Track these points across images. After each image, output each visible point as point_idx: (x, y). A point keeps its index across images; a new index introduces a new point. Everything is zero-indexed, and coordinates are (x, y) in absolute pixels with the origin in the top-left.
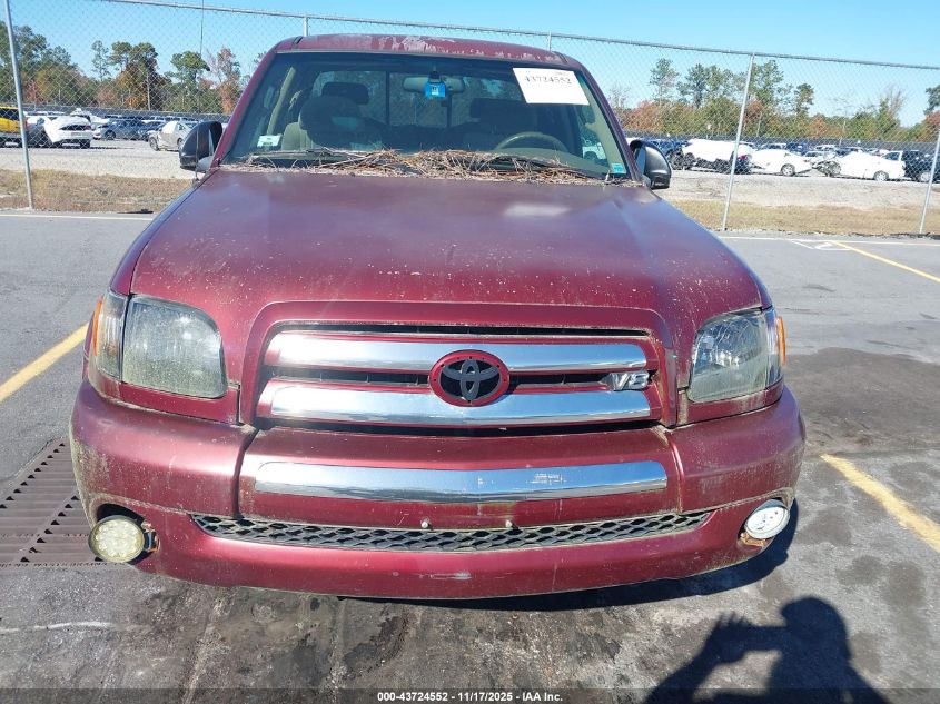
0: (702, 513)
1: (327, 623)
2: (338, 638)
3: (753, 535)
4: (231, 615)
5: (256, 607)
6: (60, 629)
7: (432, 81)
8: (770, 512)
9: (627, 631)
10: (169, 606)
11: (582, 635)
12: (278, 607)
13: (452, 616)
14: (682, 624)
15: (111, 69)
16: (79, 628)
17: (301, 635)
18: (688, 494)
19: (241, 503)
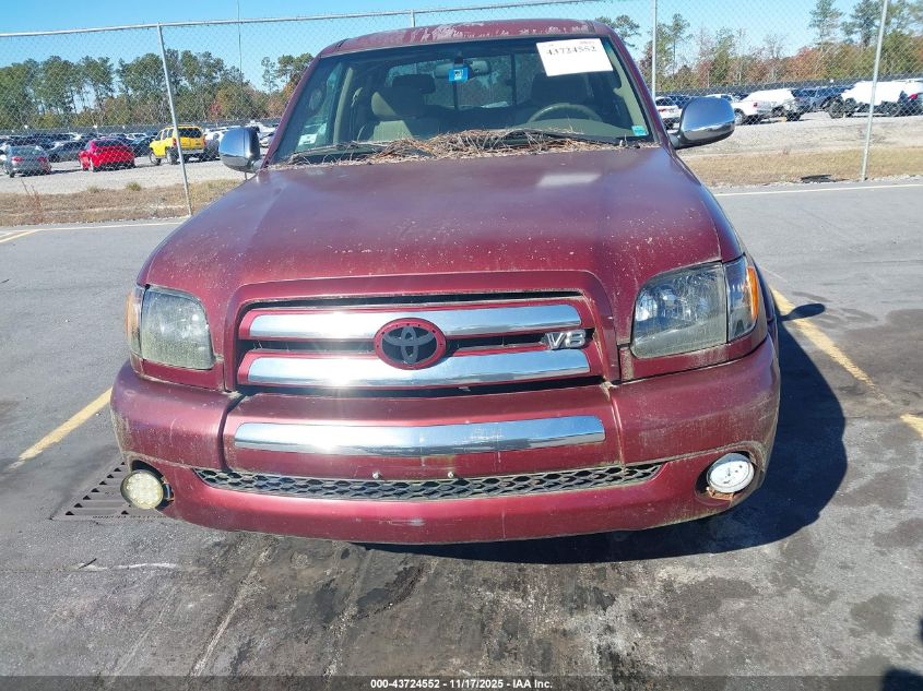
0: (650, 466)
1: (352, 570)
2: (358, 584)
3: (719, 489)
4: (273, 562)
5: (295, 555)
6: (137, 569)
7: (457, 66)
8: (734, 465)
9: (628, 586)
10: (225, 553)
11: (581, 588)
12: (313, 556)
13: (464, 567)
14: (686, 581)
15: (278, 81)
16: (150, 569)
17: (327, 580)
18: (628, 446)
19: (227, 458)
